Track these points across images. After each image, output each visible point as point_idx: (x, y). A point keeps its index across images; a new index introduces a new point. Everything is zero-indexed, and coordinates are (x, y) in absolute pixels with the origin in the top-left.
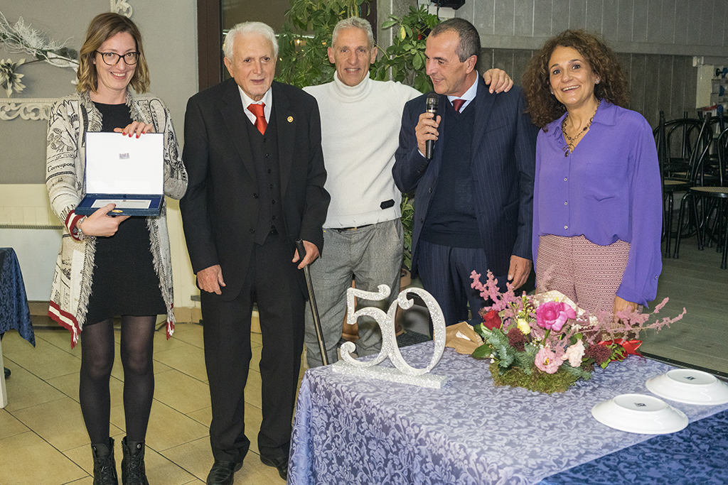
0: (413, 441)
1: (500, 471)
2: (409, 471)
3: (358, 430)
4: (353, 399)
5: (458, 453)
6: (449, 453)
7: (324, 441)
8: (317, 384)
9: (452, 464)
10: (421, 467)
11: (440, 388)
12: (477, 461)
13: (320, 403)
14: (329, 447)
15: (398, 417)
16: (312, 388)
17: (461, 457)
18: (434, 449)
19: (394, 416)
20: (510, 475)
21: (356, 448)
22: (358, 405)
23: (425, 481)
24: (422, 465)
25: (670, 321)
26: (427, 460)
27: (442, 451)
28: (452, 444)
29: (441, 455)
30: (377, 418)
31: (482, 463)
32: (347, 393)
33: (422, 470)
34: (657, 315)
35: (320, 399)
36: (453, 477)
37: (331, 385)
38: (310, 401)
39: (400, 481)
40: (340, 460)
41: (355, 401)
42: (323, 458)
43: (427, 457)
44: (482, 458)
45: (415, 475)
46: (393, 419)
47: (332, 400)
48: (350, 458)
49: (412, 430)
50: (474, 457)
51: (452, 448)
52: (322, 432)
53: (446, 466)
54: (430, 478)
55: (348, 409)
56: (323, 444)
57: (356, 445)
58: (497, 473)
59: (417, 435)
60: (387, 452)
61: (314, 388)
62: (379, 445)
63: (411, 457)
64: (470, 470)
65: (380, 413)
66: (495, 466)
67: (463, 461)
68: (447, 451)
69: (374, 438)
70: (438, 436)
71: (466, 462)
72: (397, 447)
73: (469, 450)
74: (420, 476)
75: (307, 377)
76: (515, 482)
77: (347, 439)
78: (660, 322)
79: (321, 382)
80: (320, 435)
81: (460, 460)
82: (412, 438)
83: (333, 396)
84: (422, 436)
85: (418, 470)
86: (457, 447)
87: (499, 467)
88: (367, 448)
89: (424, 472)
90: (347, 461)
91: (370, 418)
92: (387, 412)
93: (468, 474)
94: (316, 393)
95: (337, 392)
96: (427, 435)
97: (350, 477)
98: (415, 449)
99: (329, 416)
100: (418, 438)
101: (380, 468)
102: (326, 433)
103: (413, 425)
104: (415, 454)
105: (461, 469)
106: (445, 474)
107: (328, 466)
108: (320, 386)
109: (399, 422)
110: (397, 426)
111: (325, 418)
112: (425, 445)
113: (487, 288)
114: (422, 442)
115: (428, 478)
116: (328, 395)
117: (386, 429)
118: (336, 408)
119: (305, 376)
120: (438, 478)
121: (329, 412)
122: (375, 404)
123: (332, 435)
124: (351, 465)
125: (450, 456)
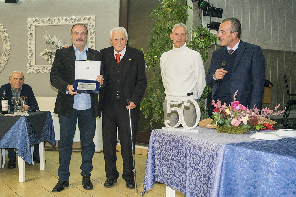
0: (187, 143)
1: (213, 144)
2: (186, 154)
3: (170, 145)
4: (168, 135)
5: (201, 142)
6: (198, 143)
7: (158, 153)
8: (156, 133)
9: (199, 147)
10: (189, 151)
11: (198, 132)
12: (207, 143)
13: (157, 140)
14: (160, 154)
15: (182, 137)
16: (155, 134)
17: (202, 144)
18: (193, 144)
19: (181, 136)
20: (217, 144)
21: (169, 152)
22: (169, 136)
23: (191, 156)
24: (189, 150)
25: (280, 112)
26: (191, 148)
27: (196, 144)
28: (199, 140)
29: (196, 145)
30: (175, 139)
31: (208, 143)
32: (166, 133)
33: (190, 152)
34: (276, 110)
35: (157, 138)
36: (199, 151)
37: (161, 132)
38: (154, 139)
39: (183, 159)
40: (163, 158)
41: (169, 135)
42: (157, 159)
43: (191, 147)
44: (208, 142)
45: (187, 154)
46: (181, 138)
47: (161, 138)
48: (167, 156)
49: (186, 139)
50: (206, 142)
51: (199, 141)
52: (158, 149)
53: (197, 148)
54: (192, 154)
55: (166, 139)
56: (158, 154)
57: (169, 151)
58: (213, 145)
59: (188, 141)
60: (179, 150)
61: (155, 135)
62: (176, 148)
63: (186, 149)
64: (205, 147)
65: (177, 137)
66: (212, 143)
67: (202, 145)
68: (197, 143)
69: (175, 146)
70: (195, 139)
71: (203, 145)
72: (182, 147)
73: (204, 141)
74: (189, 154)
75: (153, 132)
76: (218, 146)
77: (166, 150)
78: (277, 113)
79: (157, 132)
80: (157, 151)
81: (201, 145)
82: (187, 142)
83: (161, 136)
84: (190, 140)
85: (188, 152)
86: (201, 140)
87: (213, 143)
88: (172, 150)
89: (190, 153)
90: (165, 157)
91: (173, 140)
92: (179, 136)
93: (204, 148)
94: (156, 136)
95: (163, 134)
96: (191, 140)
97: (167, 163)
98: (188, 145)
99: (160, 143)
100: (188, 142)
101: (176, 156)
102: (159, 150)
103: (187, 138)
104: (187, 147)
105: (202, 148)
106: (197, 151)
107: (159, 161)
108: (157, 134)
109: (183, 138)
110: (182, 140)
111: (159, 144)
112: (191, 143)
113: (217, 105)
114: (190, 142)
115: (191, 154)
116: (160, 136)
117: (178, 142)
118: (162, 140)
119: (152, 132)
120: (195, 153)
121: (160, 142)
122: (175, 134)
123: (161, 150)
124: (167, 158)
125: (198, 144)
